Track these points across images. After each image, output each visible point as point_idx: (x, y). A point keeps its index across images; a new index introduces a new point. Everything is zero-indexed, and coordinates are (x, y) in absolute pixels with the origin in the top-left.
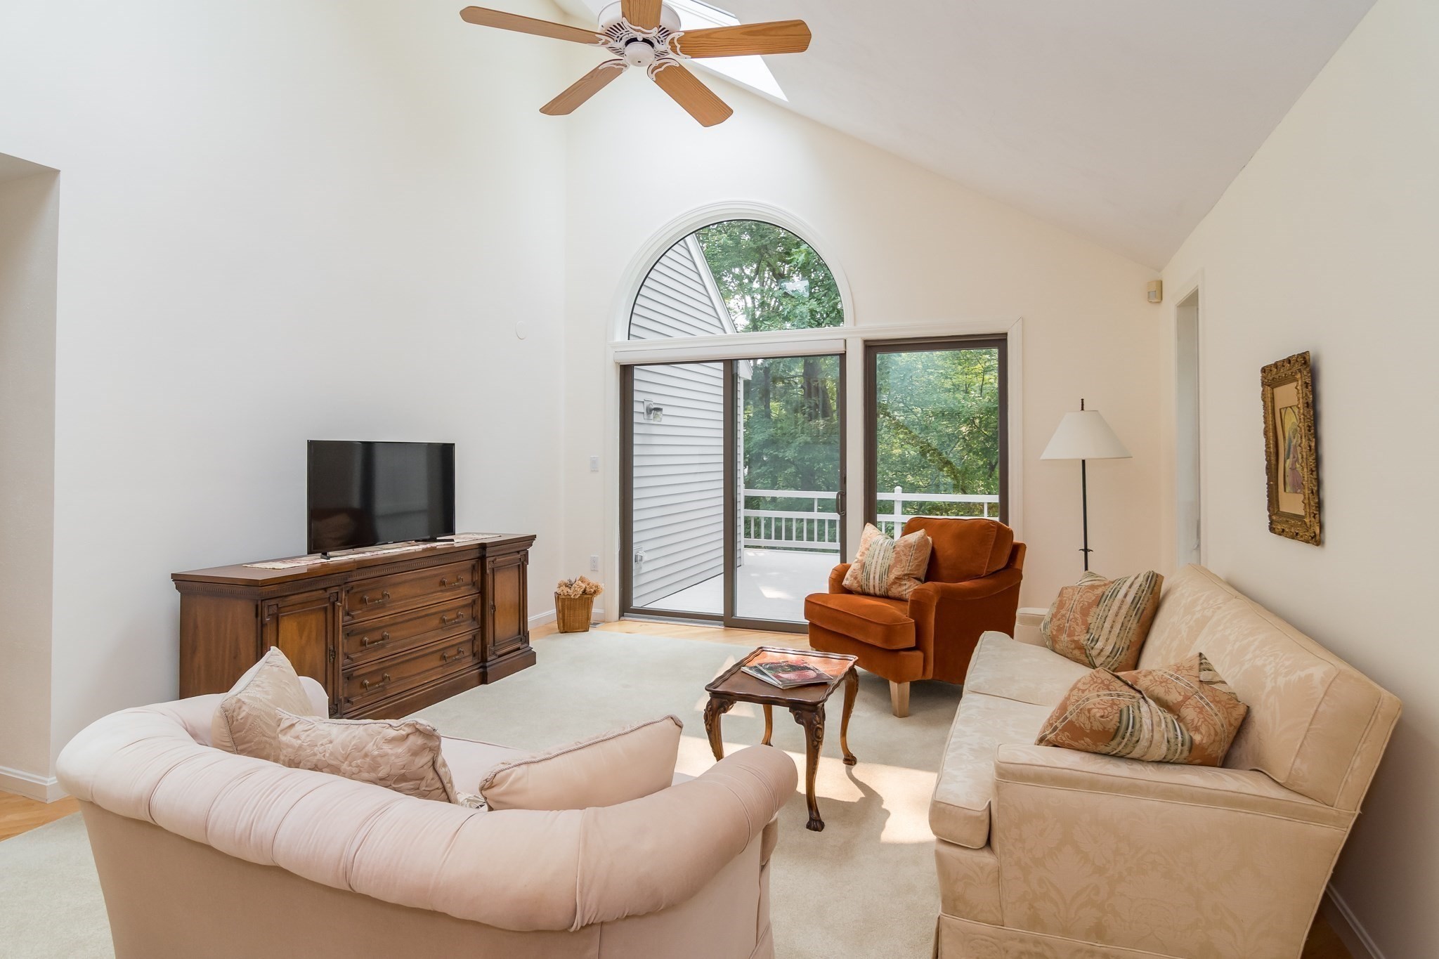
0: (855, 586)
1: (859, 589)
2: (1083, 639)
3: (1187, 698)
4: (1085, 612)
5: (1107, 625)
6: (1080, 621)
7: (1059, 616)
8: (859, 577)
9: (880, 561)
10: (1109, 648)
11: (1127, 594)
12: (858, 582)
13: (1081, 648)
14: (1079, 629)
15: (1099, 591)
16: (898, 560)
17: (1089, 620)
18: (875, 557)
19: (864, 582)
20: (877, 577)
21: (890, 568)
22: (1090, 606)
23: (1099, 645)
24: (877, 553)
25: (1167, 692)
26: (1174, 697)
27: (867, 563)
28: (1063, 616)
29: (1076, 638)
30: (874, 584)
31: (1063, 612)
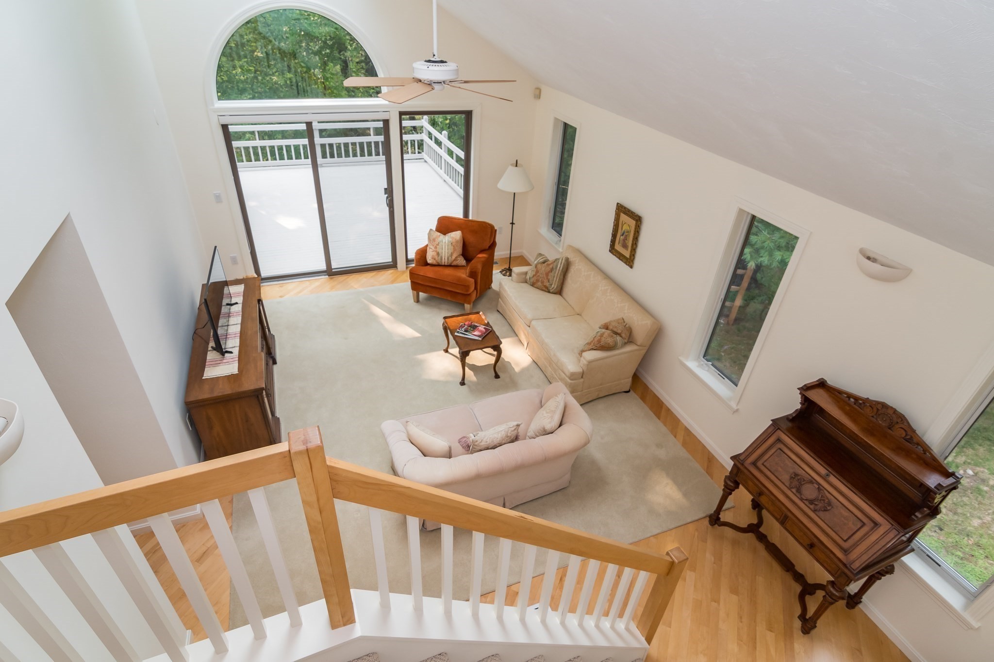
0: (434, 262)
1: (437, 264)
2: (547, 284)
3: (622, 331)
4: (547, 274)
5: (555, 279)
6: (545, 278)
7: (537, 276)
8: (437, 258)
9: (447, 251)
10: (556, 287)
11: (560, 266)
12: (436, 261)
13: (545, 287)
14: (546, 281)
15: (551, 266)
16: (455, 250)
17: (549, 277)
18: (444, 249)
19: (439, 261)
20: (446, 258)
21: (452, 255)
22: (549, 272)
23: (553, 286)
24: (444, 247)
25: (618, 330)
26: (619, 331)
27: (440, 252)
28: (539, 276)
29: (545, 284)
30: (445, 261)
31: (538, 274)
